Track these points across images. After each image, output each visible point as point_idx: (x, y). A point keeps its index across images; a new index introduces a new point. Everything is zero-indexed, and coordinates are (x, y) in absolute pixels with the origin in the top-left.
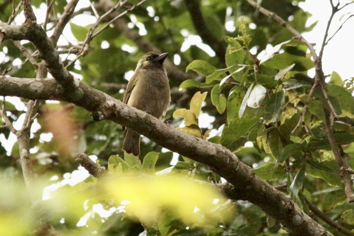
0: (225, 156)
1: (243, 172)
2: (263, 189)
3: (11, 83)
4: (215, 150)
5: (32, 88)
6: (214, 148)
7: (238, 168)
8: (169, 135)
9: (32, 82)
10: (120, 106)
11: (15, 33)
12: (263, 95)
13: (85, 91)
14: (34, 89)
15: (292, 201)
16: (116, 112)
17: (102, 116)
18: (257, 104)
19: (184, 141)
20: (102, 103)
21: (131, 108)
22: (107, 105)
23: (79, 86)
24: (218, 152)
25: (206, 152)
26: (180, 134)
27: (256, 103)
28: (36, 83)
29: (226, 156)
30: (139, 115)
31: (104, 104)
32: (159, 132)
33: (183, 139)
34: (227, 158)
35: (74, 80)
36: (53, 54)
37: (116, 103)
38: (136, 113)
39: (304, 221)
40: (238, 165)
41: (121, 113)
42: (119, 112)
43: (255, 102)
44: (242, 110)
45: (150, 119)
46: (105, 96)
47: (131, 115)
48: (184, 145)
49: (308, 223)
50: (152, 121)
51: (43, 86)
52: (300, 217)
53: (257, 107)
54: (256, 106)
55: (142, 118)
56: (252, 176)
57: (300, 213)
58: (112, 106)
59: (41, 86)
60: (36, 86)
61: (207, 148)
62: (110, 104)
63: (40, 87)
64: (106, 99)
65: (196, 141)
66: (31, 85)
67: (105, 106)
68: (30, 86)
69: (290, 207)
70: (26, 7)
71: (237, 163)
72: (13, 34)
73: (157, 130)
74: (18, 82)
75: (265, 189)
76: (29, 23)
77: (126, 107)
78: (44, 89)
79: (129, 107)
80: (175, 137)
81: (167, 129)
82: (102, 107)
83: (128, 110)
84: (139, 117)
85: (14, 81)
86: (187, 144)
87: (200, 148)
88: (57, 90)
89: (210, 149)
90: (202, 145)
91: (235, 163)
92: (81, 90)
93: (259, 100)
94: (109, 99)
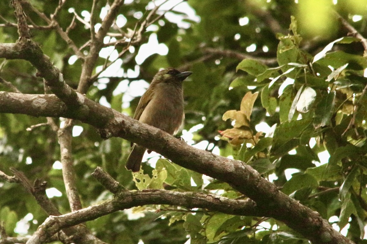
0: (244, 173)
1: (265, 188)
2: (288, 206)
3: (13, 99)
4: (233, 167)
5: (35, 105)
6: (233, 165)
7: (259, 185)
8: (183, 152)
9: (35, 98)
10: (130, 123)
11: (8, 52)
12: (313, 98)
13: (91, 108)
14: (37, 106)
15: (320, 217)
16: (124, 129)
17: (110, 134)
18: (307, 108)
19: (199, 158)
20: (110, 120)
21: (142, 124)
22: (115, 121)
23: (84, 103)
24: (237, 168)
25: (223, 169)
26: (195, 150)
27: (305, 108)
28: (40, 99)
29: (246, 173)
30: (150, 132)
31: (112, 121)
32: (173, 150)
33: (199, 157)
34: (247, 176)
35: (78, 97)
36: (52, 72)
37: (125, 120)
38: (147, 130)
39: (334, 238)
40: (259, 181)
41: (131, 130)
42: (128, 129)
43: (304, 106)
44: (292, 113)
45: (163, 136)
46: (114, 112)
47: (142, 132)
48: (199, 162)
49: (338, 240)
50: (164, 138)
51: (47, 102)
52: (329, 234)
53: (306, 112)
54: (306, 110)
55: (153, 135)
56: (275, 193)
57: (330, 230)
58: (120, 123)
59: (45, 103)
60: (39, 102)
61: (224, 165)
62: (118, 121)
63: (43, 104)
64: (115, 116)
65: (213, 158)
66: (34, 101)
67: (113, 124)
68: (33, 103)
69: (318, 224)
70: (21, 24)
71: (258, 179)
72: (6, 53)
73: (171, 147)
74: (20, 98)
75: (289, 205)
76: (24, 41)
77: (136, 124)
78: (47, 106)
79: (139, 124)
80: (190, 154)
81: (180, 146)
82: (110, 124)
83: (139, 126)
84: (150, 134)
85: (16, 97)
86: (203, 161)
87: (216, 165)
88: (61, 107)
89: (227, 166)
90: (219, 162)
91: (256, 179)
92: (87, 107)
93: (309, 104)
94: (117, 115)
